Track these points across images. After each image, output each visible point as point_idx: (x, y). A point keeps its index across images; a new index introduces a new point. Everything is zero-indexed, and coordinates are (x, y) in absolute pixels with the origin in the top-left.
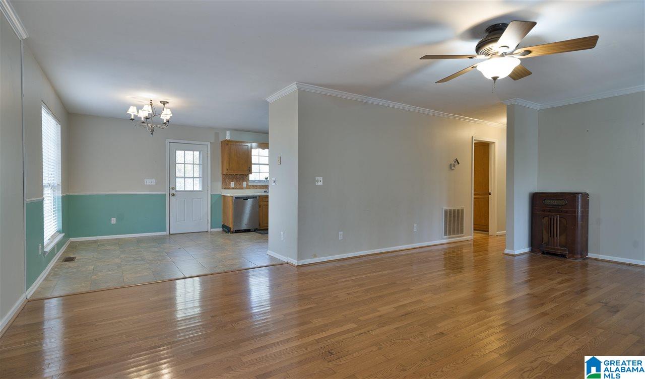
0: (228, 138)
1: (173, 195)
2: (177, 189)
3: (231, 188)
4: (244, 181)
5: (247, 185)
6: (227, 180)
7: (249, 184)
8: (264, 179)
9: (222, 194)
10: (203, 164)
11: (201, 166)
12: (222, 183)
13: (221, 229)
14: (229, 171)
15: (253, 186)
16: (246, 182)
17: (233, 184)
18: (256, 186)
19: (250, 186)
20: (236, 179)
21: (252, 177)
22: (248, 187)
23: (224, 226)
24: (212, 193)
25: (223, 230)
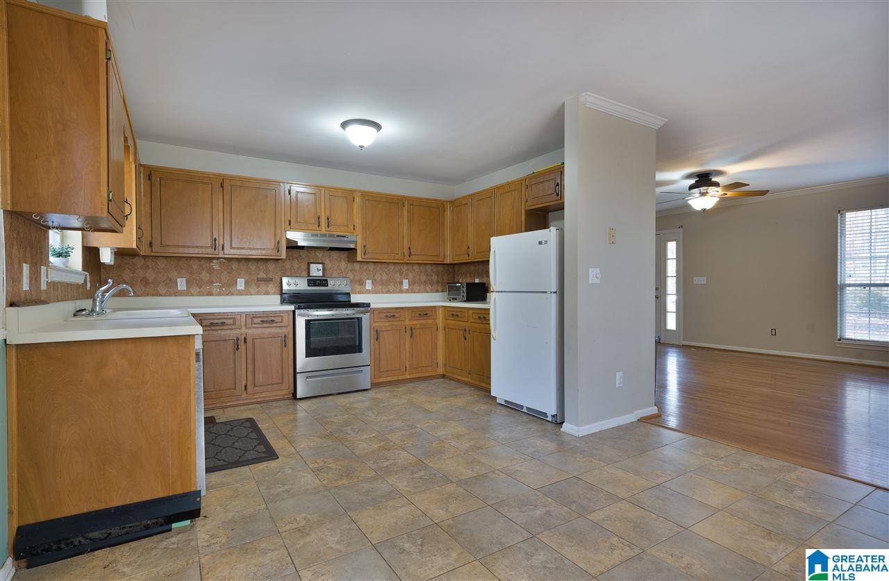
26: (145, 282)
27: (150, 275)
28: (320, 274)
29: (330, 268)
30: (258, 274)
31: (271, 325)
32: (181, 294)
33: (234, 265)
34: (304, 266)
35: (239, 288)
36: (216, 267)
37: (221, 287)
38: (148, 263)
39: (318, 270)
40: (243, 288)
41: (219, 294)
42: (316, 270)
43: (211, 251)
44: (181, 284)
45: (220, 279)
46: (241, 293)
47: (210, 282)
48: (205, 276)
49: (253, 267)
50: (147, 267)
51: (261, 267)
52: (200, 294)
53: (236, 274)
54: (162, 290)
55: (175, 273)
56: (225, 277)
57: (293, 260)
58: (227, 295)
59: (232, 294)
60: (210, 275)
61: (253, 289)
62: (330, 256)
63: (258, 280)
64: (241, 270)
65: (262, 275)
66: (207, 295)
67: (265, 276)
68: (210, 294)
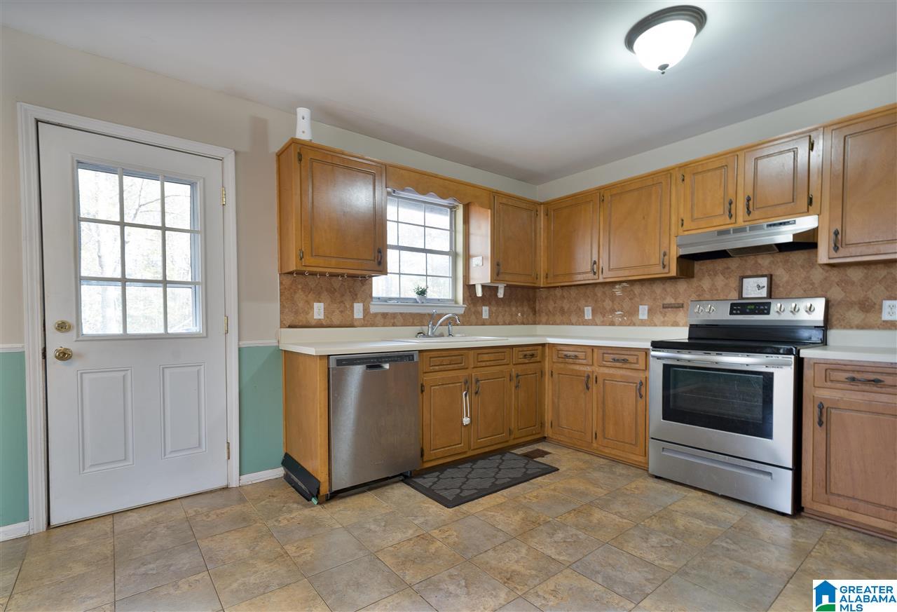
0: (304, 131)
1: (64, 355)
2: (87, 329)
3: (313, 323)
4: (355, 298)
5: (366, 311)
6: (300, 296)
7: (374, 309)
8: (415, 296)
9: (283, 347)
10: (202, 230)
11: (199, 237)
12: (282, 306)
13: (280, 472)
14: (309, 260)
15: (385, 315)
16: (363, 302)
17: (319, 311)
18: (394, 315)
19: (376, 315)
20: (331, 291)
21: (380, 286)
22: (371, 320)
23: (289, 462)
24: (245, 343)
25: (286, 477)
26: (562, 311)
27: (566, 306)
28: (764, 293)
29: (787, 282)
30: (664, 299)
31: (624, 366)
32: (586, 323)
33: (637, 289)
34: (733, 283)
35: (641, 317)
36: (618, 293)
37: (622, 316)
38: (564, 294)
39: (759, 287)
40: (645, 317)
41: (621, 324)
42: (754, 288)
43: (591, 276)
44: (588, 313)
45: (622, 307)
46: (643, 323)
47: (613, 311)
48: (608, 304)
49: (658, 289)
50: (563, 297)
51: (668, 290)
52: (603, 324)
53: (639, 300)
54: (574, 319)
55: (583, 302)
56: (627, 304)
57: (715, 275)
58: (629, 325)
59: (634, 325)
60: (613, 302)
61: (658, 318)
62: (787, 261)
63: (665, 307)
64: (645, 295)
65: (669, 300)
66: (610, 325)
67: (672, 301)
68: (612, 324)
